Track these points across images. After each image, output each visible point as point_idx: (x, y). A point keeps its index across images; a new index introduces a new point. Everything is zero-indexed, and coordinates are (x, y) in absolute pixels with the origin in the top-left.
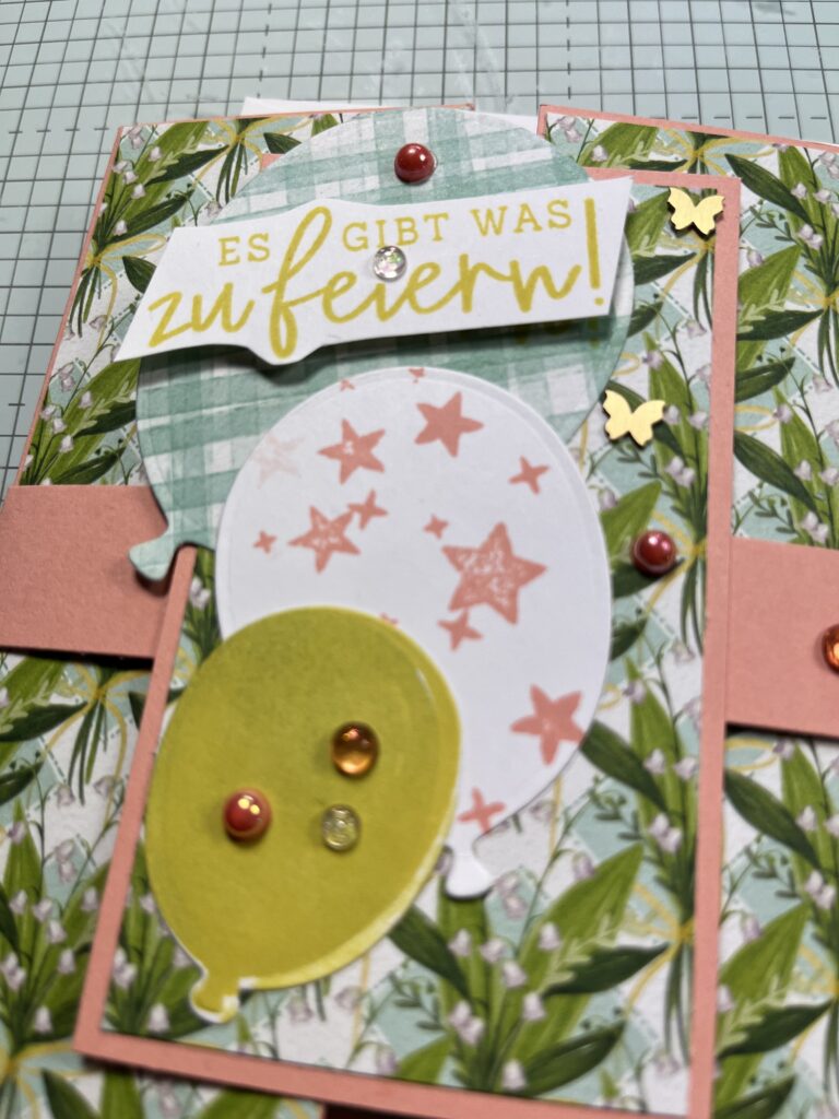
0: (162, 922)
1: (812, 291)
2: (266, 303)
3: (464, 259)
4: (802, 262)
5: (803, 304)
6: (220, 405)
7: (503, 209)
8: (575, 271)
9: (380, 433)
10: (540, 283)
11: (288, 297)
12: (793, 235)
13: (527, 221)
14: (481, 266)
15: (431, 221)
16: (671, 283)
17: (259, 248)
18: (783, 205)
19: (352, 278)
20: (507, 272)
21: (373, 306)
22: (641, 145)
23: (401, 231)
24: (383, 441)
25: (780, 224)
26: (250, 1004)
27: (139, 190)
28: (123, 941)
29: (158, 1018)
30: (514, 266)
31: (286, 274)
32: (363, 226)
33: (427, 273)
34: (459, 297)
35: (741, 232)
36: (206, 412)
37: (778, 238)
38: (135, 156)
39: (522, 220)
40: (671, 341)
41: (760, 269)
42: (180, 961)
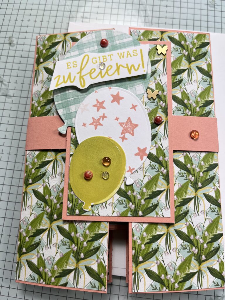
0: (75, 195)
1: (186, 64)
2: (78, 76)
3: (117, 64)
4: (184, 58)
5: (184, 67)
6: (71, 98)
7: (124, 52)
8: (139, 65)
9: (104, 101)
10: (132, 68)
11: (82, 75)
12: (182, 53)
13: (129, 55)
14: (120, 65)
15: (110, 56)
16: (158, 66)
17: (75, 64)
18: (180, 46)
19: (95, 70)
20: (126, 66)
21: (100, 75)
22: (150, 35)
23: (104, 59)
24: (105, 103)
25: (179, 50)
26: (93, 207)
27: (44, 51)
28: (68, 200)
29: (77, 212)
30: (127, 65)
31: (81, 69)
32: (96, 58)
33: (110, 67)
34: (117, 72)
35: (171, 53)
36: (69, 100)
37: (179, 53)
38: (42, 43)
39: (128, 55)
40: (159, 78)
41: (175, 60)
42: (80, 202)
